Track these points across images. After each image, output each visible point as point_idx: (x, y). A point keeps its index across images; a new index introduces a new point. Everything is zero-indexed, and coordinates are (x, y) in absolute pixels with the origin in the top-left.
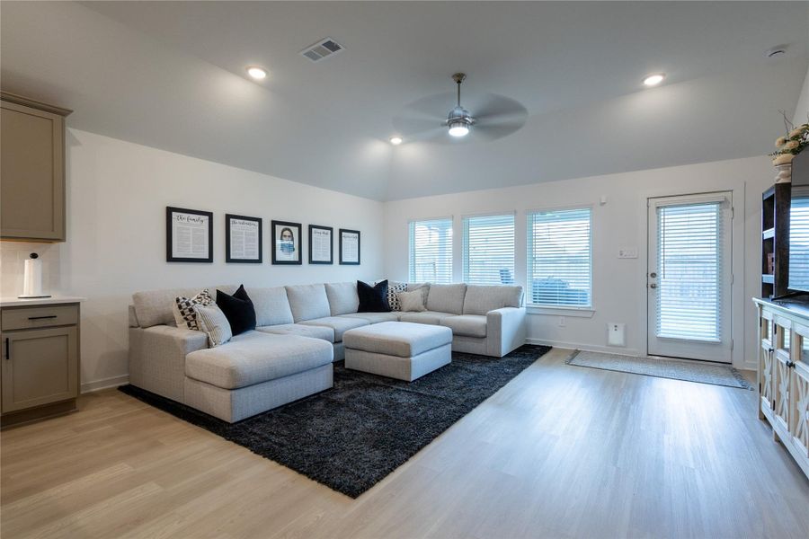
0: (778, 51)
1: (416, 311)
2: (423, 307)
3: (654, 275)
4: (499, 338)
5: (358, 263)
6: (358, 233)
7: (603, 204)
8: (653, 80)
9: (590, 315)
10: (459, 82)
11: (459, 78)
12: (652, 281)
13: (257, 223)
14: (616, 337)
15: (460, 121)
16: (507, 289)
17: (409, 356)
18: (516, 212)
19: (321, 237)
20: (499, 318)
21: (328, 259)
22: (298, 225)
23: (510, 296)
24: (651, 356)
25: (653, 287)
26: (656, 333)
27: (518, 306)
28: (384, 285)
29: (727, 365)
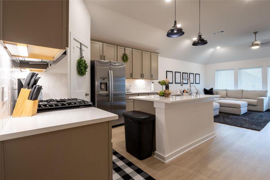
1: (223, 98)
2: (226, 97)
4: (263, 106)
5: (199, 83)
6: (199, 74)
10: (255, 34)
11: (255, 33)
13: (180, 73)
15: (257, 45)
16: (262, 91)
17: (240, 108)
18: (262, 67)
19: (192, 76)
20: (263, 100)
21: (193, 82)
22: (187, 73)
23: (264, 94)
27: (266, 97)
28: (212, 89)
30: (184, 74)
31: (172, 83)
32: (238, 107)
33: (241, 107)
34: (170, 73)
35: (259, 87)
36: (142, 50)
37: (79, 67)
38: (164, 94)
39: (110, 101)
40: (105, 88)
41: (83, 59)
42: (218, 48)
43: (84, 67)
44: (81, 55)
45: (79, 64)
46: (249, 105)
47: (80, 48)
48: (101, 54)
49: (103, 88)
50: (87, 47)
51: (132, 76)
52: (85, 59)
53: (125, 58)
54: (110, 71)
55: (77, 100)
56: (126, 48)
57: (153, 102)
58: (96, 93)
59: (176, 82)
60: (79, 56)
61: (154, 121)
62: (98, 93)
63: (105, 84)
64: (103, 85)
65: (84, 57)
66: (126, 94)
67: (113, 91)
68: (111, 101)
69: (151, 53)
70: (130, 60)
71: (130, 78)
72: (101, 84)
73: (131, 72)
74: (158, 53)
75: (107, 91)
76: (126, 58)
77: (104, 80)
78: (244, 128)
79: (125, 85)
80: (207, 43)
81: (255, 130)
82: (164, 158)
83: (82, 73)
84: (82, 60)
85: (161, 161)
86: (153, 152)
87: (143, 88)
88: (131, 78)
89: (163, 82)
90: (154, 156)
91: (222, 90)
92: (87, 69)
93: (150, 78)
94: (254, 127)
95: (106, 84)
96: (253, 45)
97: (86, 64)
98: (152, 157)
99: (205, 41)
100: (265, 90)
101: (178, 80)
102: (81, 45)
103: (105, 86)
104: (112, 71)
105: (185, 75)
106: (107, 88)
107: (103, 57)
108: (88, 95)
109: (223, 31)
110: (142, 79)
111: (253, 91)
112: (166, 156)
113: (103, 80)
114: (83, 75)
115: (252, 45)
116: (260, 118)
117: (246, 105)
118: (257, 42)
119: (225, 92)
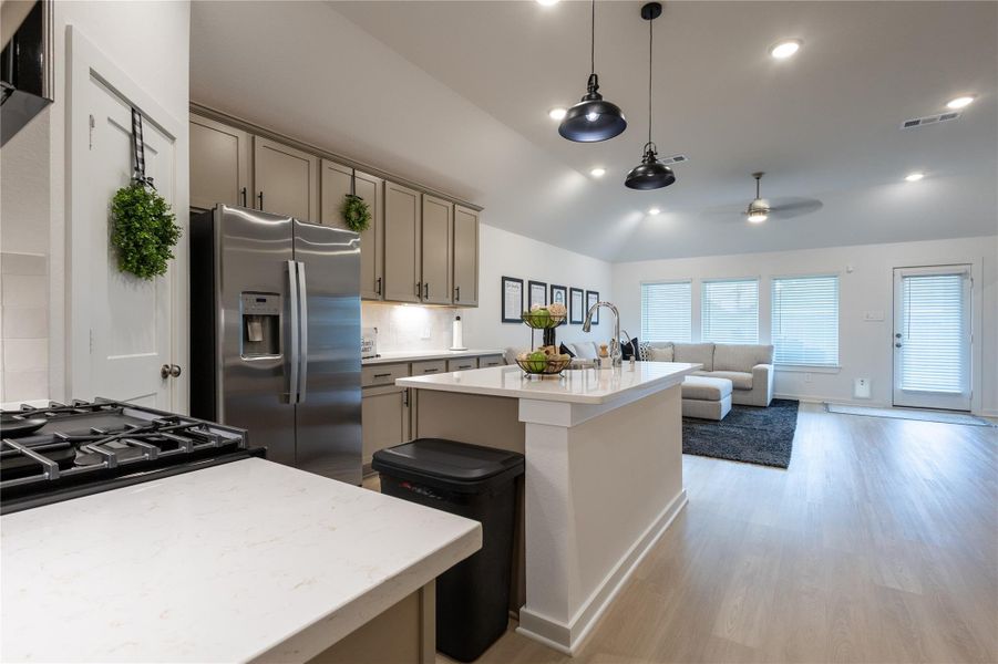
3: (898, 336)
4: (766, 389)
5: (596, 323)
6: (597, 293)
7: (849, 272)
8: (915, 177)
9: (836, 371)
10: (758, 178)
11: (758, 176)
12: (897, 341)
13: (544, 287)
14: (862, 391)
15: (761, 211)
16: (758, 347)
17: (719, 399)
18: (760, 278)
19: (577, 298)
20: (766, 372)
23: (764, 355)
24: (895, 406)
25: (898, 346)
26: (901, 386)
27: (770, 363)
28: (635, 341)
29: (968, 412)
30: (555, 291)
31: (521, 321)
32: (712, 396)
33: (722, 396)
34: (515, 284)
35: (751, 337)
36: (424, 191)
37: (128, 229)
38: (549, 363)
39: (293, 400)
40: (268, 340)
41: (148, 189)
42: (654, 212)
43: (156, 232)
44: (137, 169)
45: (127, 215)
46: (737, 388)
47: (131, 131)
48: (245, 183)
49: (258, 338)
50: (173, 139)
51: (381, 292)
52: (159, 194)
53: (353, 214)
54: (292, 264)
55: (121, 412)
56: (357, 173)
57: (517, 399)
58: (222, 361)
60: (124, 174)
61: (519, 482)
62: (231, 361)
63: (267, 320)
64: (256, 325)
65: (154, 183)
66: (364, 366)
67: (309, 349)
68: (298, 396)
69: (455, 204)
70: (373, 222)
72: (247, 319)
73: (379, 275)
74: (479, 209)
75: (276, 351)
76: (360, 214)
77: (264, 300)
78: (746, 462)
79: (359, 326)
80: (672, 180)
81: (775, 466)
82: (564, 636)
83: (143, 260)
84: (146, 197)
85: (549, 647)
86: (511, 612)
88: (380, 297)
89: (544, 316)
90: (519, 629)
91: (661, 346)
92: (172, 243)
93: (449, 300)
94: (770, 457)
95: (275, 319)
96: (753, 210)
97: (167, 222)
98: (508, 633)
99: (666, 172)
100: (766, 344)
102: (137, 117)
103: (268, 328)
104: (301, 265)
105: (559, 296)
106: (276, 341)
107: (252, 199)
108: (177, 374)
109: (681, 159)
110: (422, 302)
111: (738, 346)
112: (570, 625)
113: (258, 300)
114: (149, 274)
115: (750, 210)
116: (768, 428)
117: (730, 390)
118: (761, 204)
119: (670, 349)
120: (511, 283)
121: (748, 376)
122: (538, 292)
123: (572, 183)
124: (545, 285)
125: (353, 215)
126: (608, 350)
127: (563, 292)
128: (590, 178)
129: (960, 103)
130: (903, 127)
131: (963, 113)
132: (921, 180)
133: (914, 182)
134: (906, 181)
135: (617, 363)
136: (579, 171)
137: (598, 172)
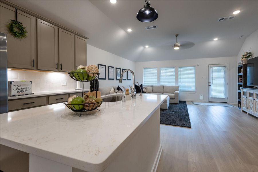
0: (241, 37)
1: (150, 93)
2: (152, 92)
3: (210, 83)
4: (178, 99)
5: (131, 80)
7: (198, 66)
8: (216, 39)
9: (195, 93)
11: (177, 36)
14: (201, 98)
17: (166, 103)
18: (175, 67)
20: (178, 93)
21: (126, 79)
22: (120, 69)
23: (177, 88)
24: (209, 102)
25: (210, 86)
26: (211, 96)
27: (178, 91)
28: (141, 85)
29: (226, 103)
30: (117, 70)
31: (105, 79)
33: (167, 101)
34: (103, 66)
35: (173, 84)
36: (59, 27)
42: (147, 47)
46: (171, 99)
56: (19, 11)
59: (109, 78)
69: (75, 35)
70: (30, 35)
71: (33, 69)
73: (34, 58)
74: (87, 38)
76: (20, 29)
78: (178, 126)
81: (187, 127)
87: (63, 86)
89: (82, 73)
91: (149, 86)
94: (185, 123)
100: (177, 85)
101: (111, 76)
105: (118, 71)
109: (155, 27)
110: (59, 71)
111: (170, 86)
115: (175, 46)
116: (180, 111)
117: (169, 99)
118: (178, 44)
119: (151, 87)
120: (101, 66)
121: (173, 95)
122: (111, 70)
123: (121, 34)
124: (114, 67)
125: (16, 30)
126: (130, 91)
127: (120, 70)
128: (127, 32)
129: (236, 12)
130: (219, 21)
131: (235, 16)
132: (217, 40)
133: (216, 41)
134: (214, 41)
135: (134, 96)
136: (122, 29)
137: (130, 30)
